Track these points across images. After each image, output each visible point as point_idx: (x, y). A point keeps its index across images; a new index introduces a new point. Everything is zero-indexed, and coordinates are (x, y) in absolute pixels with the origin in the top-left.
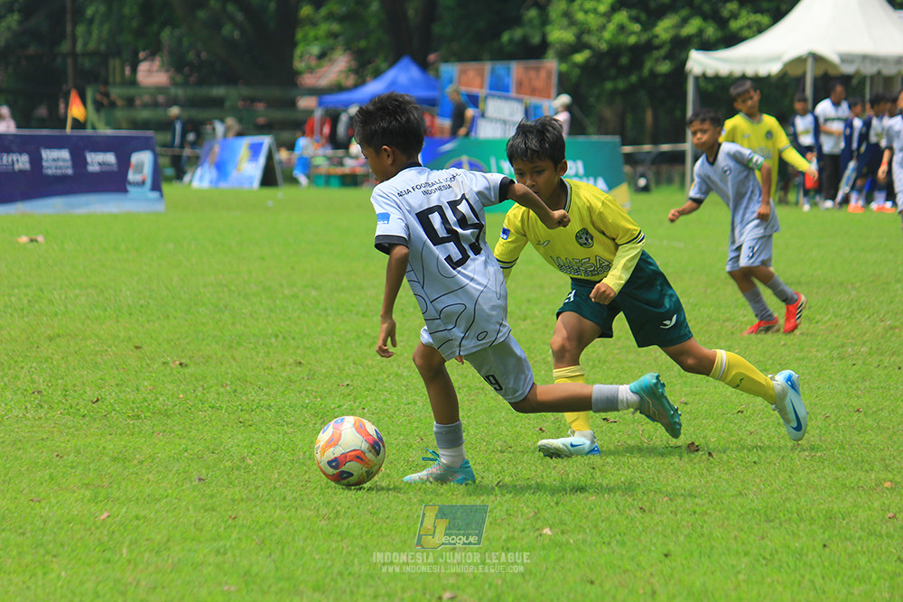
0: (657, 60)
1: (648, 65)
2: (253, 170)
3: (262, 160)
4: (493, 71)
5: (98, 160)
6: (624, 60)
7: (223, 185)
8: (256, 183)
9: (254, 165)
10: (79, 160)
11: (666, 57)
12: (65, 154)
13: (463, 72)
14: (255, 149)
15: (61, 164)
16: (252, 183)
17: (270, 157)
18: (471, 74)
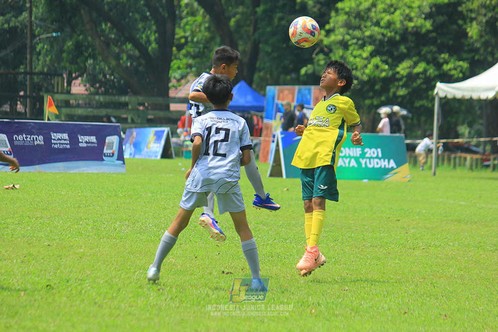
0: (398, 87)
1: (392, 90)
2: (157, 148)
3: (163, 142)
4: (299, 91)
5: (85, 140)
6: (377, 87)
7: (137, 157)
8: (159, 157)
9: (158, 145)
10: (74, 140)
11: (403, 86)
12: (65, 136)
13: (281, 91)
14: (158, 136)
15: (63, 142)
16: (156, 156)
17: (168, 141)
18: (286, 92)
